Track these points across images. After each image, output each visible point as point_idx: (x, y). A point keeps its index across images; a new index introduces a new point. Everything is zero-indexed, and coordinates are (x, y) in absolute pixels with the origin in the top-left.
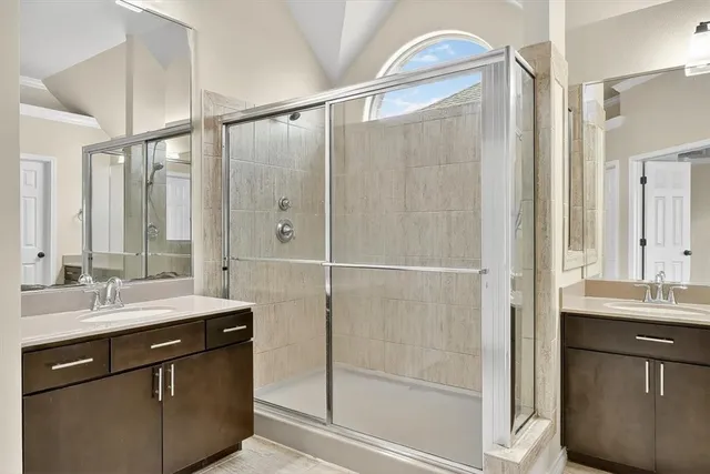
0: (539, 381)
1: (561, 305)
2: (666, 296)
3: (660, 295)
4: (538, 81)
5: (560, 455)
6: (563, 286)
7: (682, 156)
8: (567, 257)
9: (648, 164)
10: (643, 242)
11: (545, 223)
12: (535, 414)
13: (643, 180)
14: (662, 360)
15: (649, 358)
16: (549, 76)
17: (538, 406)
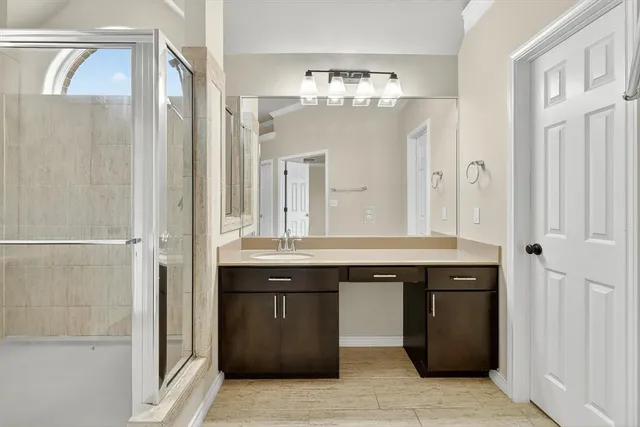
0: (197, 327)
1: (218, 261)
2: (290, 246)
3: (286, 245)
4: (196, 78)
5: (218, 378)
6: (219, 246)
7: (306, 160)
8: (224, 223)
9: (288, 163)
10: (286, 210)
11: (201, 196)
12: (193, 356)
13: (286, 173)
14: (285, 293)
15: (276, 292)
16: (205, 75)
17: (196, 348)
